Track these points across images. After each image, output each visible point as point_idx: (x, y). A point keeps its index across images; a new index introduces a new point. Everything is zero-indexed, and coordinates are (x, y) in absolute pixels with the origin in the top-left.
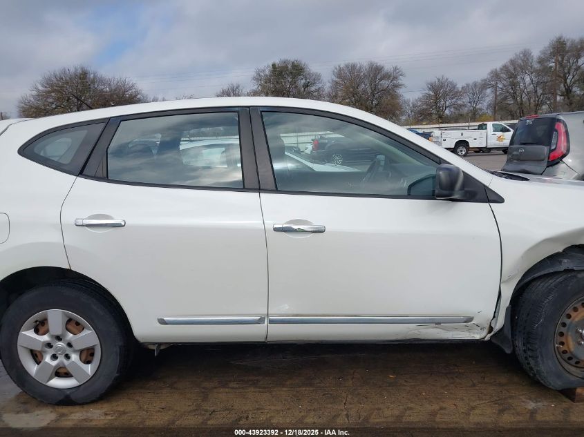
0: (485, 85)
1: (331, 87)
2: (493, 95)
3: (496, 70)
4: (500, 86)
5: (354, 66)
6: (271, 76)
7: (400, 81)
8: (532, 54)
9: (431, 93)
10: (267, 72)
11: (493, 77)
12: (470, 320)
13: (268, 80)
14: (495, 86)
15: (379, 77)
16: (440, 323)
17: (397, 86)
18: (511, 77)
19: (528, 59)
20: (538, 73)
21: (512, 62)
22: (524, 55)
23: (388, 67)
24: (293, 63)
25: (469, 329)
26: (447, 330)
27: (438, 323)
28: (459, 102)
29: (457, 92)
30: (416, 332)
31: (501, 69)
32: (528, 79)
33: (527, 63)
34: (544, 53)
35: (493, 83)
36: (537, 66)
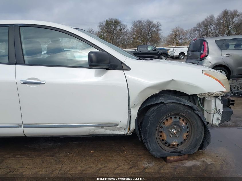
0: (195, 30)
1: (131, 30)
2: (198, 34)
3: (200, 23)
4: (201, 30)
5: (140, 21)
6: (105, 25)
7: (160, 28)
8: (214, 17)
9: (173, 33)
10: (104, 24)
11: (198, 26)
12: (117, 125)
13: (104, 27)
14: (199, 30)
15: (151, 26)
16: (103, 127)
17: (159, 30)
18: (205, 27)
19: (212, 19)
20: (217, 25)
21: (206, 20)
22: (211, 17)
23: (155, 22)
24: (115, 20)
25: (118, 129)
26: (108, 130)
27: (102, 127)
28: (185, 37)
29: (184, 33)
30: (93, 131)
31: (202, 23)
32: (212, 27)
33: (212, 21)
34: (219, 16)
35: (198, 29)
36: (216, 22)
